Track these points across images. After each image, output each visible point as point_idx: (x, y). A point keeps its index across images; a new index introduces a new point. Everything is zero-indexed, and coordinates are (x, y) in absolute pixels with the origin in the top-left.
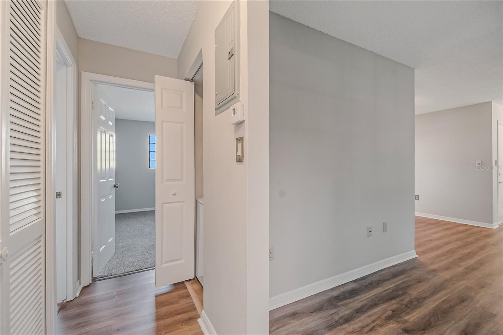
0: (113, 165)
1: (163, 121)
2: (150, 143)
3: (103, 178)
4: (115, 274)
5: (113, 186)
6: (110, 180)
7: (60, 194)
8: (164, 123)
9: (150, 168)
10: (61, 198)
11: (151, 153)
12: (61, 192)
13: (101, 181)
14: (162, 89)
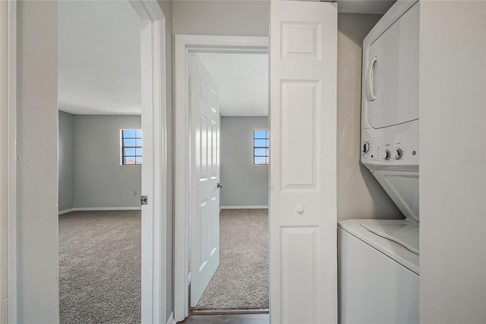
0: (217, 161)
1: (282, 81)
2: (254, 139)
3: (204, 177)
4: (216, 307)
5: (217, 185)
6: (212, 178)
7: (146, 199)
8: (284, 85)
9: (254, 164)
10: (147, 205)
11: (255, 149)
12: (147, 196)
13: (201, 180)
14: (282, 23)
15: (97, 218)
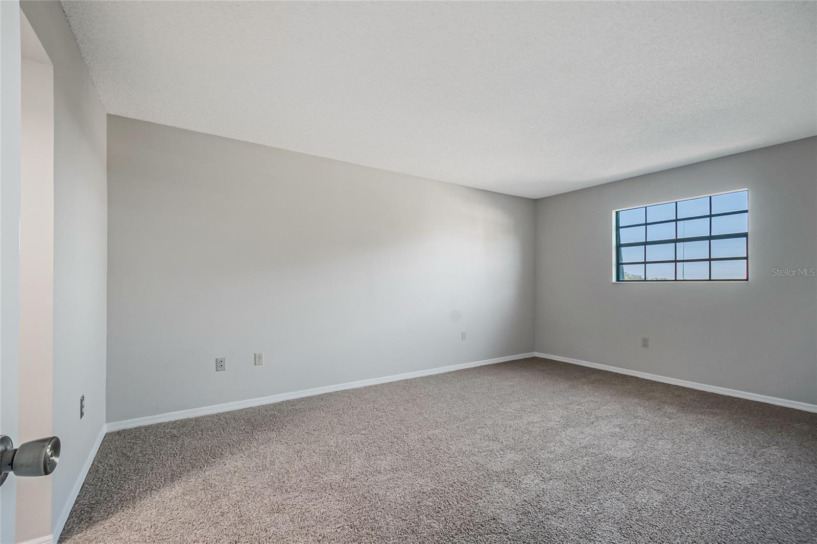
15: (571, 381)
